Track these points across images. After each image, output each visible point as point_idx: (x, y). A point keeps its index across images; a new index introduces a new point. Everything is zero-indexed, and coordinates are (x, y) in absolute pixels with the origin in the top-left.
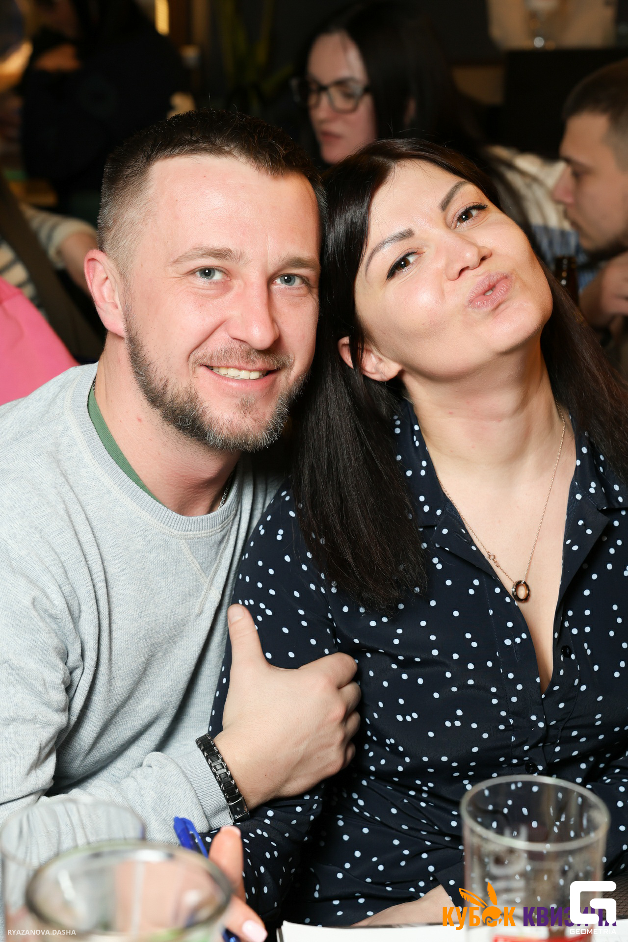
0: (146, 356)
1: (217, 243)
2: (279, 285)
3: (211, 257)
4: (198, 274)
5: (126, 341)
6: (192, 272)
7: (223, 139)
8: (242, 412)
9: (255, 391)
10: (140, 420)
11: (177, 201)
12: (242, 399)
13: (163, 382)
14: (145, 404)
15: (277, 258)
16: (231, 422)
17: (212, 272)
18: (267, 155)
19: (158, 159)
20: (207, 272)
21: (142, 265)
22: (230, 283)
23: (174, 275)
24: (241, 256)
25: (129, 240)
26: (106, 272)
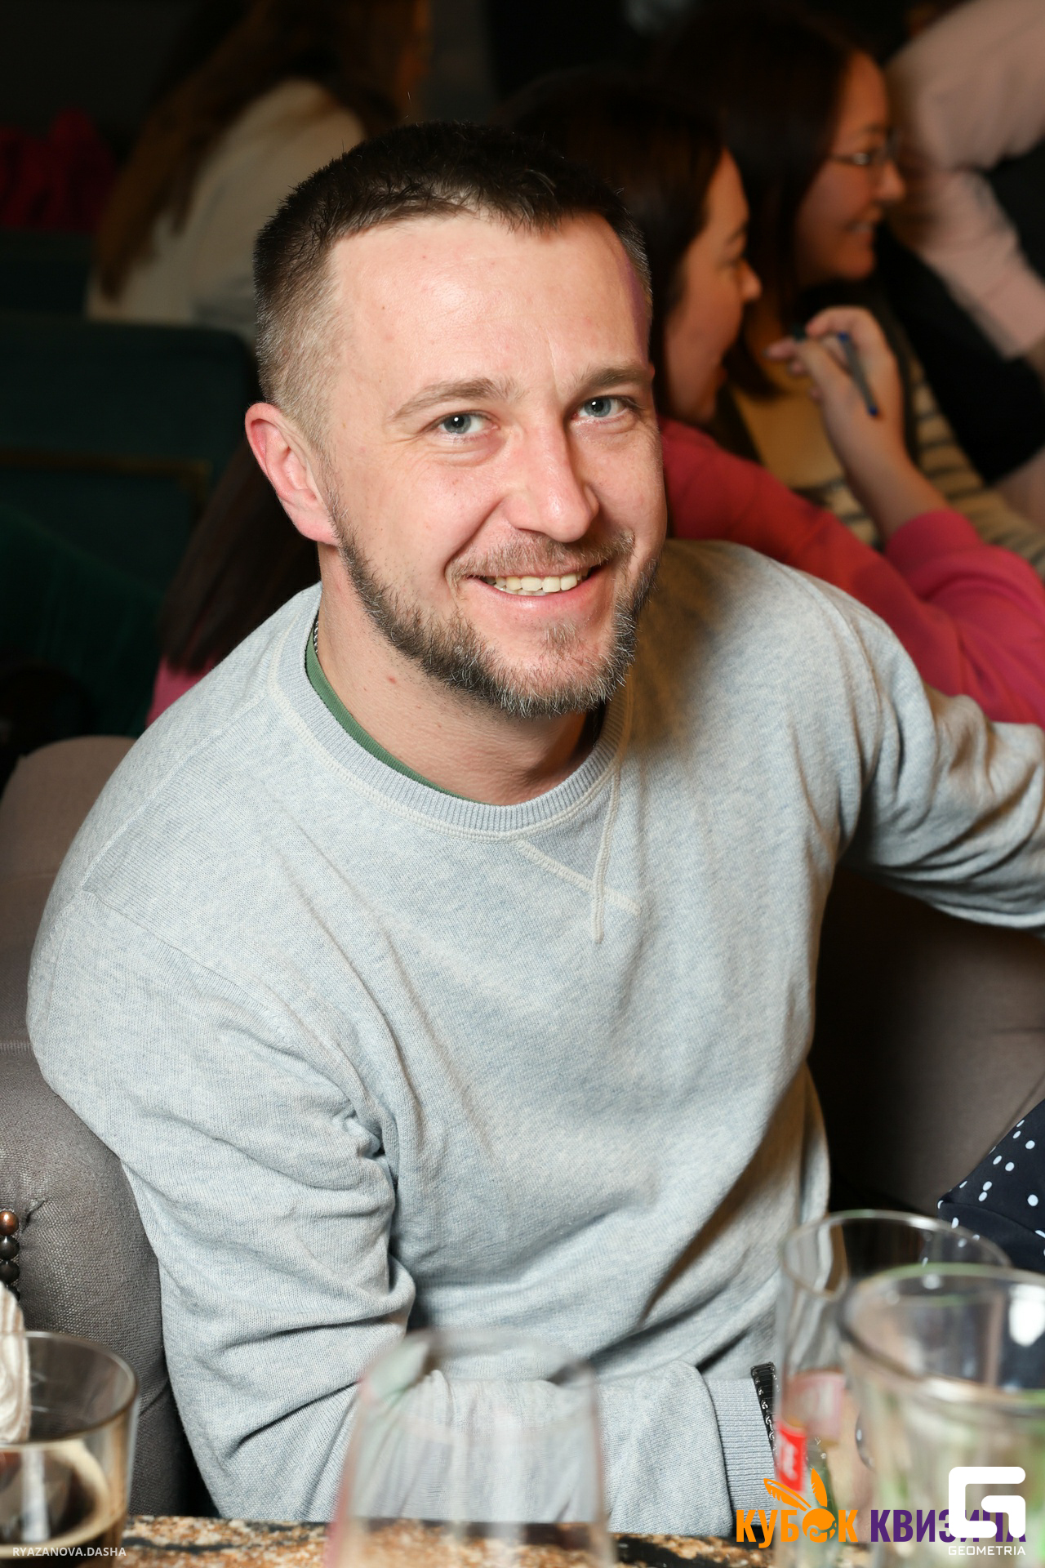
0: (376, 576)
1: (464, 370)
2: (585, 418)
3: (458, 398)
4: (442, 427)
5: (341, 553)
6: (431, 426)
7: (444, 184)
8: (555, 652)
9: (570, 612)
10: (392, 680)
11: (383, 308)
12: (551, 631)
13: (412, 616)
14: (393, 651)
15: (572, 378)
16: (538, 673)
17: (466, 419)
18: (526, 202)
19: (339, 238)
20: (456, 422)
21: (344, 425)
22: (500, 434)
23: (402, 436)
24: (508, 388)
25: (315, 385)
26: (285, 440)
